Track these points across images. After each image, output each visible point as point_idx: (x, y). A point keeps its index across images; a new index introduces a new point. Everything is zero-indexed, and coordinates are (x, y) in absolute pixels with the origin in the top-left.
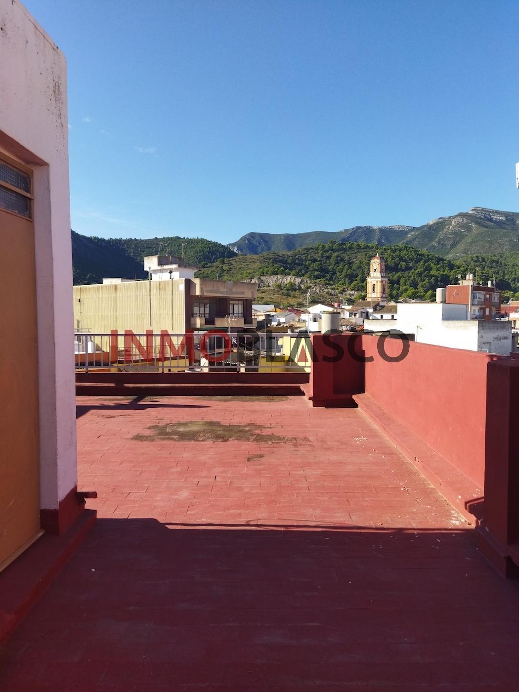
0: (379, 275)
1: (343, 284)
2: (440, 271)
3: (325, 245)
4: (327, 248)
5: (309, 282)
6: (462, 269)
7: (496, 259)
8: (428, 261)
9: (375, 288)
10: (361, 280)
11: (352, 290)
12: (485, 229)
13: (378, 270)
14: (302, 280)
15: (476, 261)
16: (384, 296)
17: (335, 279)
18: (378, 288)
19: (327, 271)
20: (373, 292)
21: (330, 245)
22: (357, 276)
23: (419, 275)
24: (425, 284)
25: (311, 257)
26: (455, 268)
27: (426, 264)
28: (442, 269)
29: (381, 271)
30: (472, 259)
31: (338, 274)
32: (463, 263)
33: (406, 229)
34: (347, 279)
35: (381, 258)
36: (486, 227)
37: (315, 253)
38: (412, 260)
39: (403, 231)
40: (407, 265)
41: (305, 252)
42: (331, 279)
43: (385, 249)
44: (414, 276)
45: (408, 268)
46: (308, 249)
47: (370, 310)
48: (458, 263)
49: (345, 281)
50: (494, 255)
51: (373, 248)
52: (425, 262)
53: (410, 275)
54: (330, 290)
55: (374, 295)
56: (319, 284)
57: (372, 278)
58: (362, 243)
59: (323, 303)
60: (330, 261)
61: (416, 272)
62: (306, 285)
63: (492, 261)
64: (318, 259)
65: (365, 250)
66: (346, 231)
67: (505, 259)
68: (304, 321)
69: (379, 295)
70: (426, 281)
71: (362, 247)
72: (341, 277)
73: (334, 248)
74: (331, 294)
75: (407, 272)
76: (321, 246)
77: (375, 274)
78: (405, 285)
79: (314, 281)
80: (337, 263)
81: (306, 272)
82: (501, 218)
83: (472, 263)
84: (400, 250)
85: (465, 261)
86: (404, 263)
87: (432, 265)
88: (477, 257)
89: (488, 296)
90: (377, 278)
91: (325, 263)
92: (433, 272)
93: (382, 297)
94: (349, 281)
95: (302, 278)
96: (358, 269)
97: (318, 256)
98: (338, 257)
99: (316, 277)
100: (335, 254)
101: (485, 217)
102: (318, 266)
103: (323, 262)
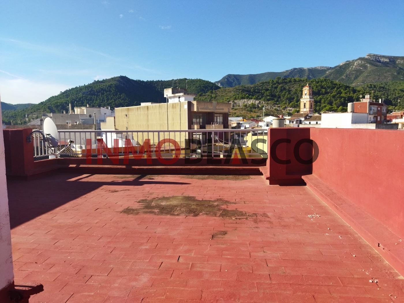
0: (308, 97)
1: (285, 104)
2: (347, 94)
3: (274, 80)
4: (275, 81)
5: (264, 103)
6: (361, 92)
7: (383, 86)
8: (339, 88)
9: (306, 105)
10: (296, 101)
11: (290, 107)
12: (376, 67)
13: (308, 94)
14: (260, 102)
15: (370, 88)
16: (311, 110)
17: (280, 101)
18: (308, 106)
19: (275, 96)
20: (304, 108)
21: (277, 80)
22: (294, 98)
23: (334, 97)
24: (337, 102)
25: (265, 88)
26: (357, 92)
27: (338, 90)
28: (348, 93)
29: (310, 95)
30: (368, 86)
31: (282, 98)
32: (362, 89)
33: (325, 69)
34: (287, 101)
35: (309, 87)
36: (377, 66)
37: (268, 85)
38: (329, 87)
39: (323, 70)
40: (326, 91)
41: (261, 84)
42: (277, 101)
43: (312, 82)
44: (330, 98)
45: (327, 93)
46: (263, 83)
47: (303, 119)
48: (358, 89)
49: (286, 101)
50: (382, 84)
51: (304, 81)
52: (338, 89)
53: (327, 97)
54: (277, 108)
55: (305, 110)
56: (270, 104)
57: (303, 99)
58: (297, 78)
59: (273, 115)
60: (277, 90)
61: (332, 95)
62: (262, 105)
63: (381, 87)
64: (270, 89)
65: (299, 82)
66: (287, 71)
67: (389, 86)
68: (261, 126)
69: (308, 110)
70: (338, 100)
71: (297, 80)
72: (284, 99)
73: (279, 82)
74: (277, 110)
75: (326, 95)
76: (271, 81)
77: (306, 96)
78: (325, 103)
79: (267, 102)
80: (281, 91)
81: (262, 97)
82: (386, 60)
83: (368, 89)
84: (322, 82)
85: (363, 88)
86: (324, 90)
87: (342, 90)
88: (371, 85)
89: (379, 109)
90: (307, 99)
91: (274, 91)
92: (343, 95)
93: (310, 111)
94: (289, 102)
95: (260, 100)
96: (294, 94)
97: (269, 87)
98: (281, 87)
99: (268, 100)
100: (280, 86)
101: (376, 60)
102: (269, 93)
103: (272, 91)
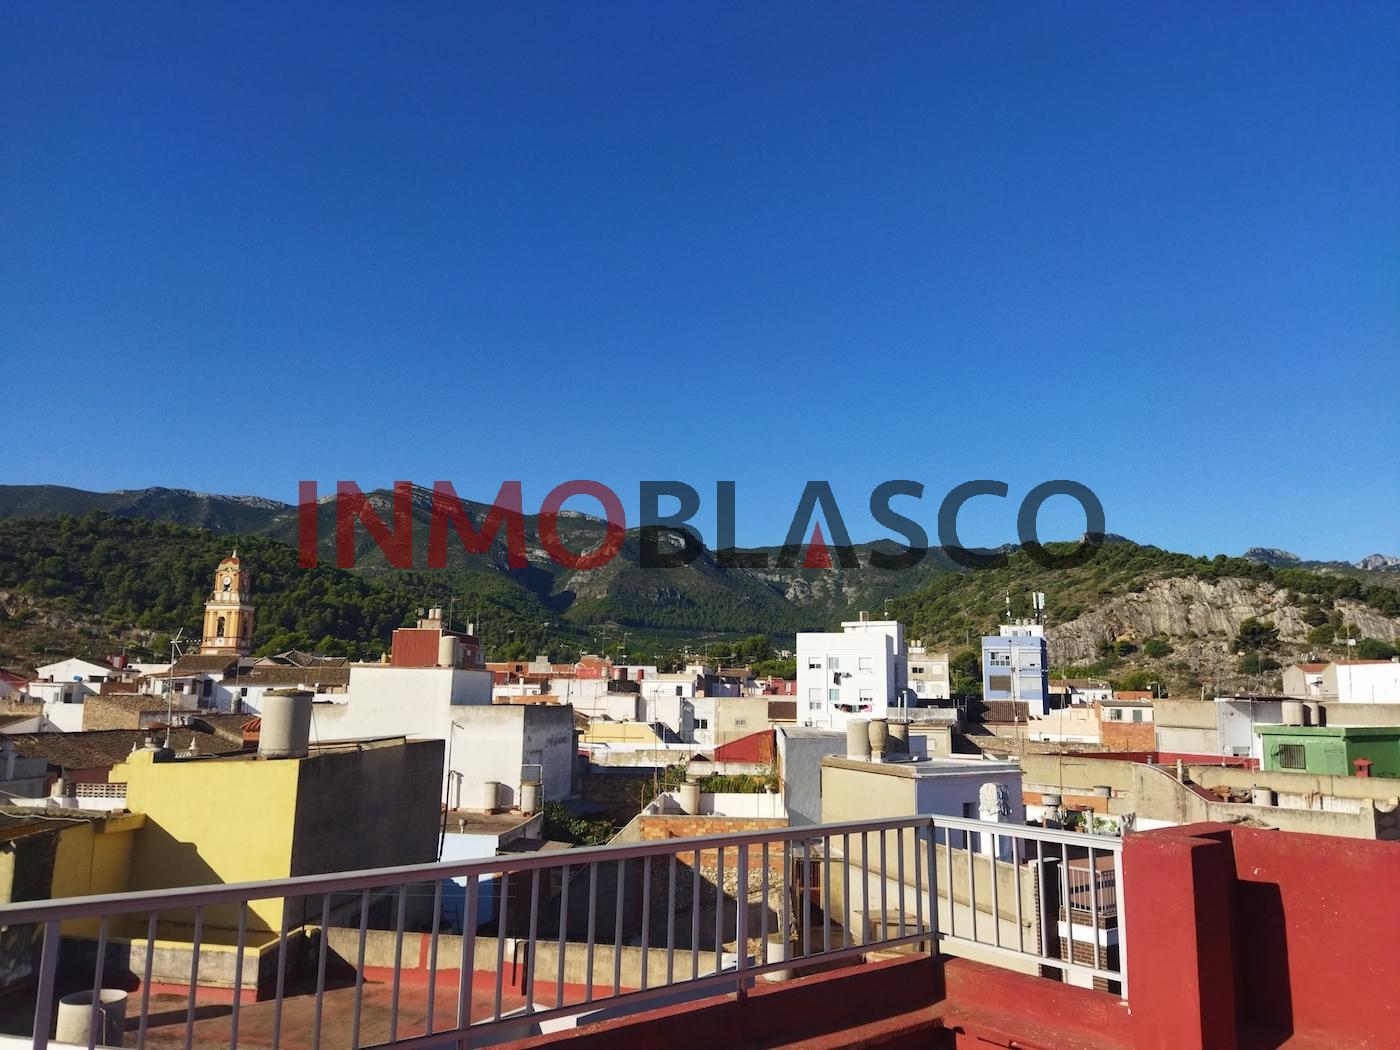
0: (235, 597)
1: (120, 612)
2: (342, 596)
3: (78, 519)
4: (83, 525)
5: (30, 602)
6: (384, 595)
7: (441, 581)
8: (318, 575)
9: (225, 627)
10: (164, 606)
11: (144, 628)
12: (423, 525)
13: (235, 586)
14: (12, 598)
15: (408, 583)
16: (244, 644)
17: (99, 600)
18: (232, 627)
19: (80, 580)
20: (218, 636)
21: (92, 521)
22: (155, 595)
23: (301, 602)
24: (312, 621)
25: (39, 543)
27: (315, 581)
28: (347, 594)
29: (241, 590)
30: (401, 579)
31: (108, 589)
32: (385, 585)
33: (269, 507)
34: (130, 601)
35: (242, 561)
36: (424, 522)
37: (51, 536)
38: (285, 570)
39: (262, 509)
40: (274, 579)
41: (24, 529)
42: (88, 599)
43: (226, 543)
44: (289, 605)
45: (277, 587)
46: (31, 525)
47: (218, 677)
48: (375, 583)
49: (125, 604)
51: (198, 537)
52: (313, 577)
53: (279, 600)
54: (88, 625)
55: (220, 642)
56: (58, 609)
57: (217, 604)
58: (166, 520)
59: (83, 657)
60: (88, 558)
61: (294, 595)
62: (22, 610)
63: (436, 586)
64: (58, 550)
65: (179, 540)
66: (130, 493)
67: (457, 583)
69: (232, 643)
70: (315, 615)
71: (173, 531)
72: (116, 595)
73: (102, 528)
74: (89, 635)
75: (273, 595)
76: (67, 521)
77: (226, 596)
78: (269, 622)
79: (46, 600)
80: (108, 562)
81: (22, 579)
83: (401, 586)
84: (261, 548)
85: (387, 582)
86: (269, 575)
87: (327, 584)
88: (410, 575)
90: (231, 603)
91: (76, 560)
92: (329, 598)
93: (238, 647)
94: (136, 606)
95: (12, 591)
96: (159, 581)
97: (57, 544)
98: (110, 549)
99: (51, 592)
100: (105, 543)
101: (423, 503)
102: (56, 566)
103: (70, 558)
